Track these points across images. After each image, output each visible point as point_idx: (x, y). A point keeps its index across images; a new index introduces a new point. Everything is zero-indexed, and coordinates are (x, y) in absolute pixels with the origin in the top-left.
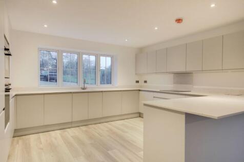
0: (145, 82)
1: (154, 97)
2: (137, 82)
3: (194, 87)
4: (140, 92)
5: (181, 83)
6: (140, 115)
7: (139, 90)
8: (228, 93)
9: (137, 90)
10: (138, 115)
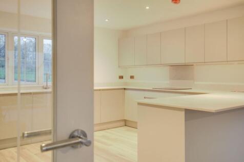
0: (132, 77)
1: (145, 98)
2: (121, 77)
3: (195, 83)
4: (126, 91)
5: (179, 79)
6: (126, 123)
7: (125, 89)
8: (234, 90)
9: (122, 89)
10: (123, 123)
